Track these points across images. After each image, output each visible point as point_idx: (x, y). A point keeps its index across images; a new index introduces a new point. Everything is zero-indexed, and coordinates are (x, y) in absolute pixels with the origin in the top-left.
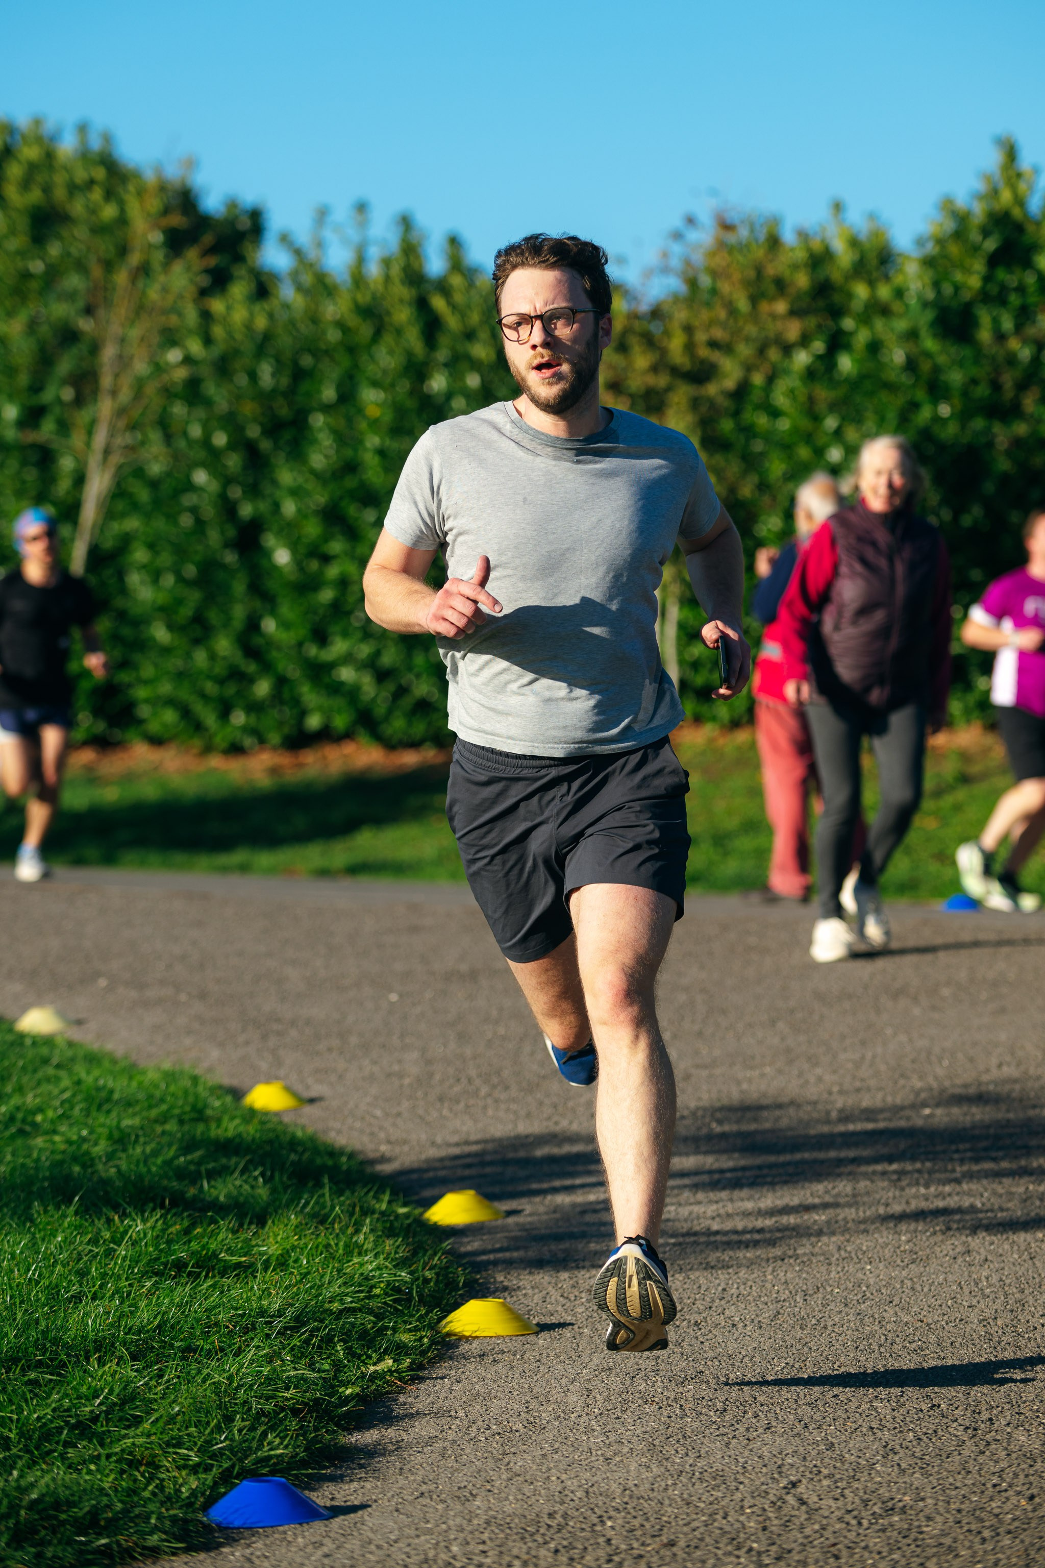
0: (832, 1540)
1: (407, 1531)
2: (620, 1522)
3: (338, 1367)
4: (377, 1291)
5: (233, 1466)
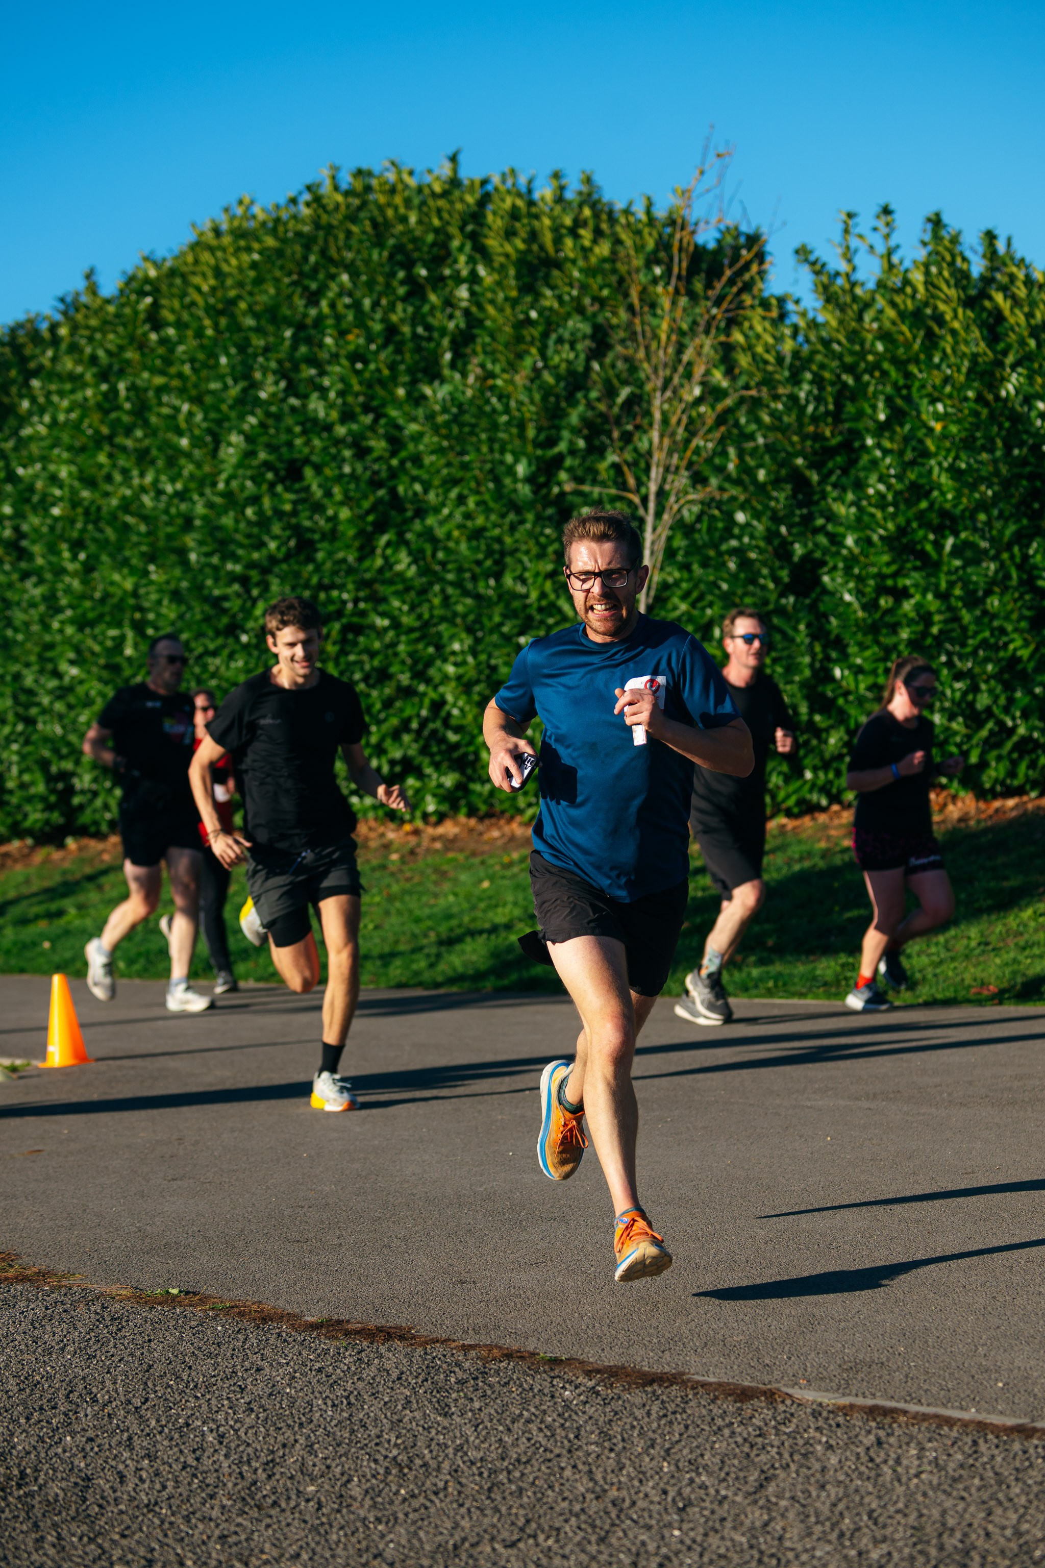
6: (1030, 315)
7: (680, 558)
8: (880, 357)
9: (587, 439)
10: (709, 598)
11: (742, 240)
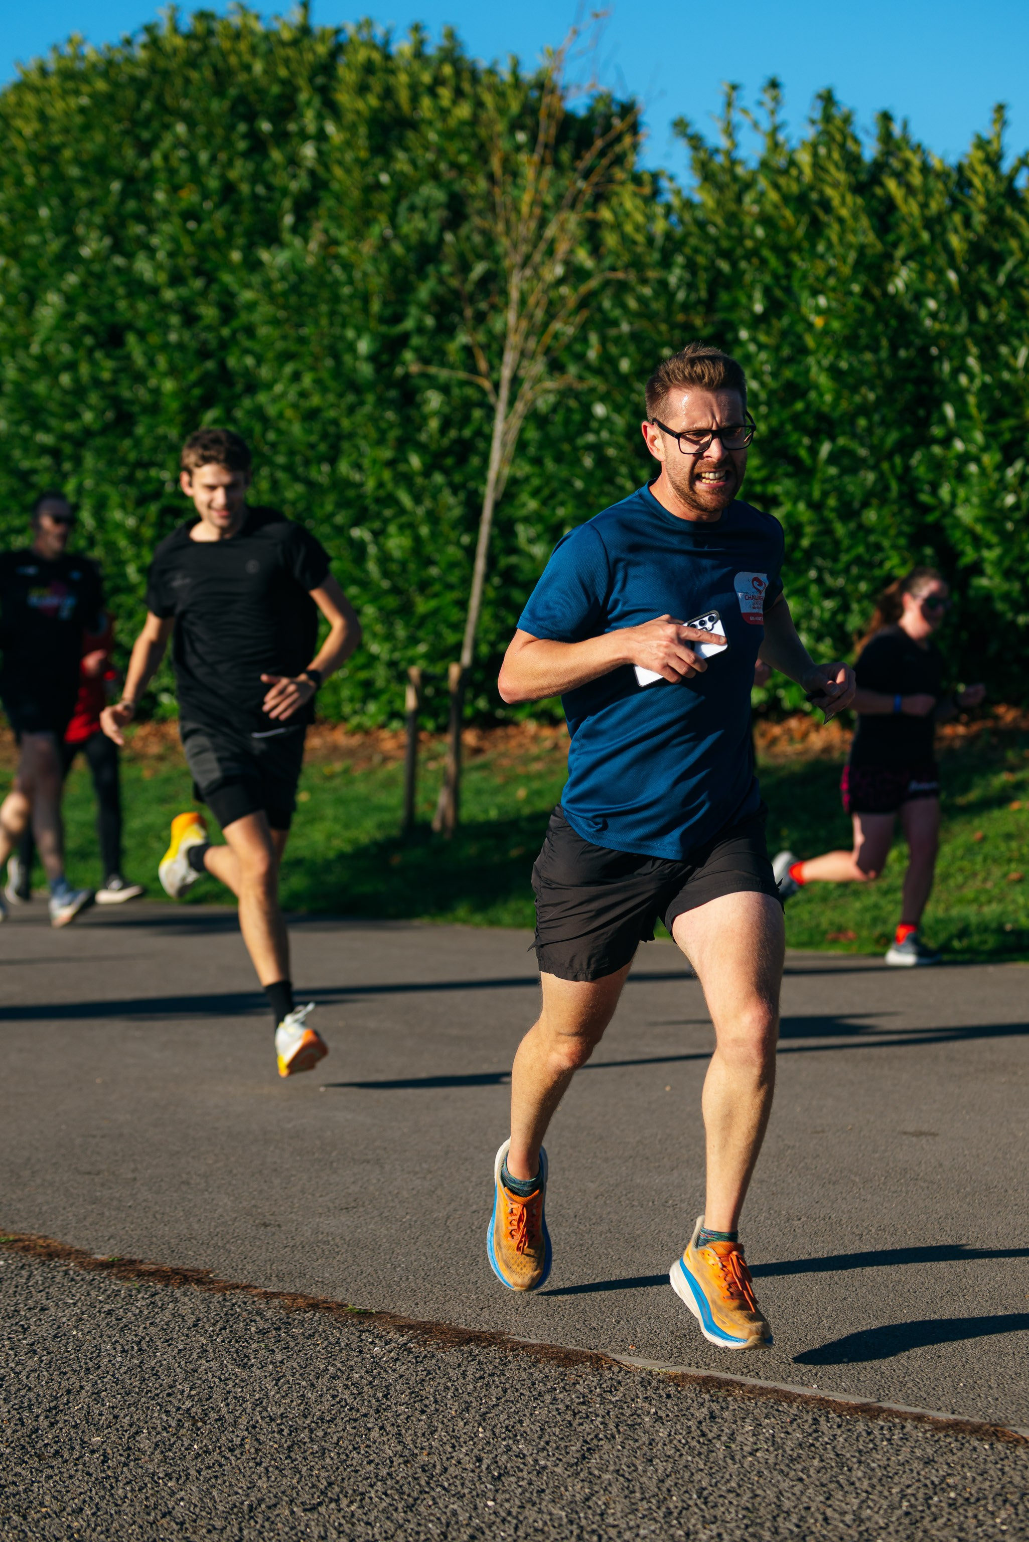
6: (924, 206)
7: (532, 450)
8: (759, 243)
9: (438, 317)
10: (561, 496)
11: (615, 109)
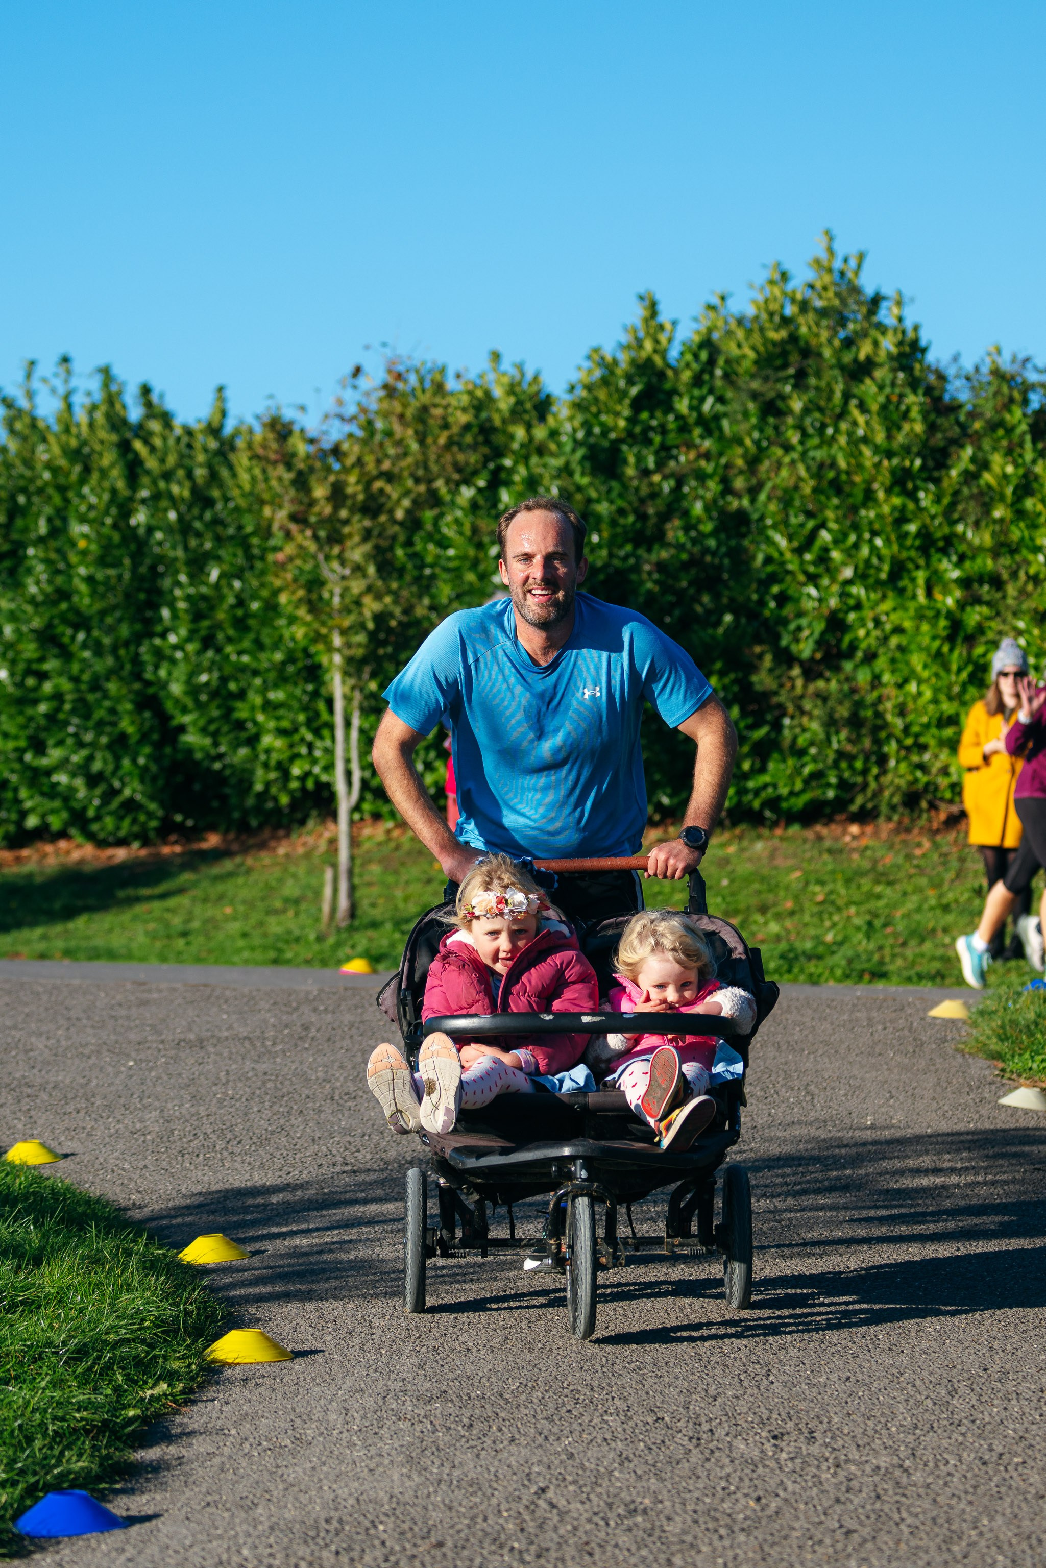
0: (585, 1539)
1: (199, 1537)
2: (391, 1525)
3: (117, 1390)
4: (146, 1324)
5: (38, 1482)
